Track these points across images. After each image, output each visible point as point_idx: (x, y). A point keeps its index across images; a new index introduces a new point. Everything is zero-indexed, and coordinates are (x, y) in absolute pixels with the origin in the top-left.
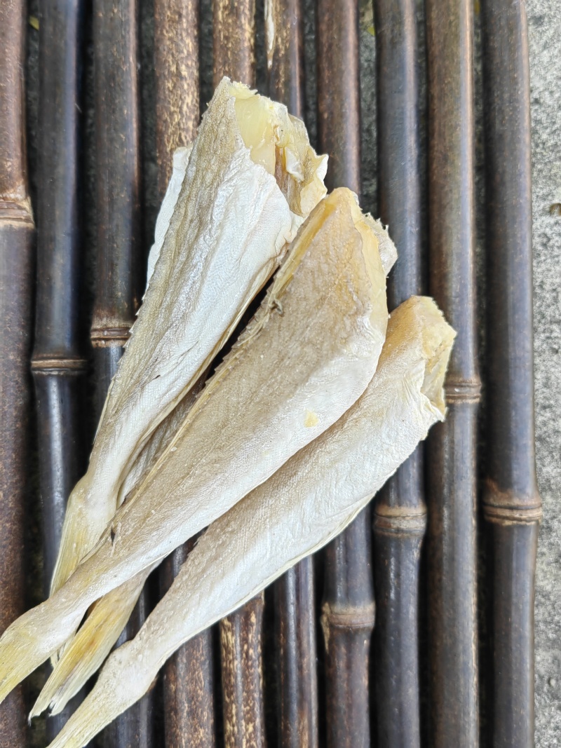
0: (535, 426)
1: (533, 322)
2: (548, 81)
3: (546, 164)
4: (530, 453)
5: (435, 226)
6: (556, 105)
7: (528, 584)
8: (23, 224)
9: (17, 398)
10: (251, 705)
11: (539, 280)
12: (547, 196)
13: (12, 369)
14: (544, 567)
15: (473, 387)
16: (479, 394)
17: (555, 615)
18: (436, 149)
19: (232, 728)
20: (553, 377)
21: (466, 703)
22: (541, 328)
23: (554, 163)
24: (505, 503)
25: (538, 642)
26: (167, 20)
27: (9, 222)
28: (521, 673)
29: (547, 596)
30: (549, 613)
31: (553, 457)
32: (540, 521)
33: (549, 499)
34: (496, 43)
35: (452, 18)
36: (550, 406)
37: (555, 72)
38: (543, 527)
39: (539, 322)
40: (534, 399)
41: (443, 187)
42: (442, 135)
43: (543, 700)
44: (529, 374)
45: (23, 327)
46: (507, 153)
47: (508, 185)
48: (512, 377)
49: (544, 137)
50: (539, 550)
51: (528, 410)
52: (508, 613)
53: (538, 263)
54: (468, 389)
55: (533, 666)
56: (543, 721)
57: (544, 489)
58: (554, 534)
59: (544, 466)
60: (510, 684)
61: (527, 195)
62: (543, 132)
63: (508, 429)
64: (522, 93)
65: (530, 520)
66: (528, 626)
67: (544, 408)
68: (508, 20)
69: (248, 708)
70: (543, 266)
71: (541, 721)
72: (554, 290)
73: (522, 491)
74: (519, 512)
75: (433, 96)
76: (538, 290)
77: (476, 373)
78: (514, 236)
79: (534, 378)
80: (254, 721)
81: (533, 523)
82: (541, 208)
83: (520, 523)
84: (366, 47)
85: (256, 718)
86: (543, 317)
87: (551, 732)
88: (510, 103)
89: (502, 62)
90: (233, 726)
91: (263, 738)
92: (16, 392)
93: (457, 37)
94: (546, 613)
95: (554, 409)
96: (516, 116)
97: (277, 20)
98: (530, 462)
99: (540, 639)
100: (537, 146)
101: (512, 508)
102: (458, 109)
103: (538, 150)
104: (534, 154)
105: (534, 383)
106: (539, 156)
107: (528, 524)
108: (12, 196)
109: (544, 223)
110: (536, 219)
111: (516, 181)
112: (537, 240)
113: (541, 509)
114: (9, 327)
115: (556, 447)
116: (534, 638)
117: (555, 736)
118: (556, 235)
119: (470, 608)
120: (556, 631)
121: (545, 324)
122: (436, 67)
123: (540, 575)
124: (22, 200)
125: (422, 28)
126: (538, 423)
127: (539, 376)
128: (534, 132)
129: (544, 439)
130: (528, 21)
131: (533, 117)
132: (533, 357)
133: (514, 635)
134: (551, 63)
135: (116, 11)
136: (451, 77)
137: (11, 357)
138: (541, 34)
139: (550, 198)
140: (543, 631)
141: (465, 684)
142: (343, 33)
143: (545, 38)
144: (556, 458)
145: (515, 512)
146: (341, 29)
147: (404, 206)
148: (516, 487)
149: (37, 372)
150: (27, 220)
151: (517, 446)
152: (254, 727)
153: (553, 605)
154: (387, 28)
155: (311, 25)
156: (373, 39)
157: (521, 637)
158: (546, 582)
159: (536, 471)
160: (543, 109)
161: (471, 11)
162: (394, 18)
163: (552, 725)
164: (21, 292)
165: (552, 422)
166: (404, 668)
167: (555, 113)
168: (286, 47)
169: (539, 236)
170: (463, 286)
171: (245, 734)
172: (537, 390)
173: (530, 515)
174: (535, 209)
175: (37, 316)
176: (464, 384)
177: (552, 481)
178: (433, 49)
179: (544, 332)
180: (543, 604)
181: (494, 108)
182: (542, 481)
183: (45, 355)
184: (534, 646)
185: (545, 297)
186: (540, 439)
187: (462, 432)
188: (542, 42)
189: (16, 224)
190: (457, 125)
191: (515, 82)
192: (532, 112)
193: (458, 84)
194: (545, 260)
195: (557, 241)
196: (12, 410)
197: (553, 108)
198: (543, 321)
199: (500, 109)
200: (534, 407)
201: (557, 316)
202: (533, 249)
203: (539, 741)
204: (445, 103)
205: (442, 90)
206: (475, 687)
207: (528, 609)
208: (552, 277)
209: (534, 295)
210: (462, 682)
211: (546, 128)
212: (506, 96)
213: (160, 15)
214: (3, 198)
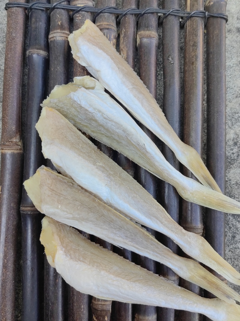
8: (19, 151)
9: (14, 221)
13: (12, 210)
18: (186, 130)
26: (78, 72)
27: (13, 151)
34: (212, 87)
35: (194, 77)
42: (189, 125)
44: (223, 224)
45: (17, 192)
46: (215, 133)
47: (216, 145)
48: (216, 225)
61: (224, 150)
64: (222, 108)
68: (217, 78)
75: (185, 108)
77: (201, 223)
88: (217, 112)
89: (214, 95)
92: (13, 219)
93: (196, 85)
96: (220, 118)
102: (195, 115)
108: (15, 140)
114: (11, 193)
124: (18, 142)
135: (58, 68)
136: (193, 102)
137: (12, 205)
146: (149, 79)
149: (22, 212)
154: (168, 79)
162: (171, 76)
176: (195, 228)
178: (186, 89)
181: (211, 114)
183: (25, 205)
189: (16, 152)
190: (195, 121)
191: (219, 104)
193: (196, 105)
196: (12, 226)
199: (213, 114)
204: (190, 112)
205: (189, 106)
212: (216, 109)
213: (76, 70)
214: (11, 142)
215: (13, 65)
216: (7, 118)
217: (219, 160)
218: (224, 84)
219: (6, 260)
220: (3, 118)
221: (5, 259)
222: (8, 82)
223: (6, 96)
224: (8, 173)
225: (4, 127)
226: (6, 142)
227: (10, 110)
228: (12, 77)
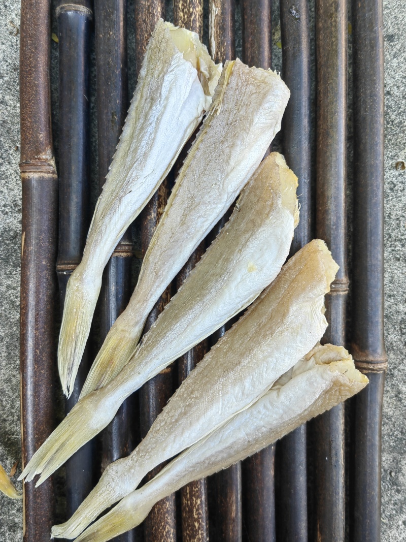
0: (383, 308)
1: (383, 241)
2: (396, 79)
3: (394, 135)
4: (380, 327)
5: (320, 179)
6: (401, 95)
7: (378, 411)
8: (51, 175)
9: (48, 289)
10: (199, 487)
11: (388, 212)
12: (394, 156)
13: (44, 271)
14: (388, 399)
15: (344, 284)
16: (348, 289)
17: (395, 431)
18: (321, 127)
19: (186, 502)
20: (396, 277)
21: (337, 487)
22: (389, 244)
23: (399, 134)
24: (364, 359)
25: (384, 448)
26: (145, 39)
27: (42, 174)
28: (372, 468)
29: (389, 418)
30: (391, 430)
31: (395, 328)
32: (386, 370)
33: (392, 356)
34: (362, 56)
35: (333, 40)
36: (394, 296)
37: (401, 73)
38: (388, 374)
39: (388, 240)
40: (383, 291)
41: (326, 153)
42: (325, 118)
43: (386, 486)
44: (380, 275)
45: (51, 243)
46: (368, 130)
47: (369, 151)
48: (369, 278)
49: (393, 117)
50: (385, 389)
51: (379, 299)
52: (364, 430)
53: (387, 201)
54: (340, 285)
55: (380, 464)
56: (387, 499)
57: (389, 349)
58: (395, 379)
59: (389, 334)
60: (365, 475)
61: (381, 158)
62: (392, 114)
63: (366, 311)
64: (379, 90)
65: (379, 370)
66: (377, 438)
67: (390, 296)
68: (370, 40)
69: (197, 489)
70: (391, 203)
71: (385, 499)
72: (398, 219)
73: (375, 351)
74: (373, 365)
75: (320, 91)
76: (387, 219)
77: (346, 275)
78: (372, 185)
79: (383, 277)
80: (201, 498)
81: (382, 372)
82: (390, 164)
83: (373, 372)
84: (276, 56)
85: (202, 496)
86: (390, 237)
87: (391, 506)
88: (371, 96)
89: (366, 69)
90: (188, 501)
91: (206, 508)
92: (47, 285)
93: (336, 52)
94: (389, 430)
95: (396, 297)
96: (375, 105)
97: (217, 40)
98: (380, 333)
99: (385, 446)
100: (388, 123)
101: (368, 362)
102: (336, 101)
103: (388, 126)
104: (386, 129)
105: (383, 281)
106: (389, 130)
107: (378, 372)
108: (44, 157)
109: (391, 175)
110: (387, 172)
111: (374, 149)
112: (387, 186)
113: (387, 363)
114: (42, 243)
115: (397, 322)
116: (381, 446)
117: (395, 509)
118: (400, 183)
119: (340, 427)
120: (395, 441)
121: (391, 241)
122: (322, 72)
123: (386, 405)
124: (50, 160)
125: (313, 43)
126: (386, 306)
127: (386, 275)
128: (386, 114)
129: (390, 317)
130: (384, 38)
131: (385, 103)
132: (383, 263)
133: (368, 444)
134: (399, 67)
135: (111, 33)
136: (332, 80)
137: (44, 263)
138: (393, 47)
139: (396, 158)
140: (387, 441)
141: (337, 475)
142: (261, 50)
143: (395, 50)
144: (397, 329)
145: (370, 365)
146: (260, 47)
147: (300, 165)
148: (370, 349)
149: (60, 273)
150: (53, 173)
151: (372, 322)
152: (201, 501)
153: (394, 424)
154: (290, 46)
155: (239, 40)
156: (281, 50)
157: (373, 445)
158: (390, 409)
159: (384, 338)
160: (393, 98)
161: (346, 34)
162: (295, 39)
163: (392, 502)
164: (49, 220)
165: (395, 306)
166: (298, 465)
167: (401, 101)
168: (223, 58)
169: (388, 183)
170: (338, 218)
171: (195, 506)
172: (386, 285)
173: (380, 367)
174: (386, 166)
175: (60, 236)
176: (338, 282)
177: (394, 345)
178: (320, 60)
179: (390, 247)
180: (387, 424)
181: (360, 100)
182: (387, 344)
183: (66, 262)
184: (381, 451)
185: (392, 223)
186: (387, 317)
187: (336, 313)
188: (393, 52)
189: (46, 176)
190: (336, 112)
191: (374, 82)
192: (385, 100)
193: (337, 84)
194: (392, 199)
195: (400, 187)
196: (45, 297)
197: (400, 97)
198: (390, 240)
199: (364, 100)
200: (383, 296)
201: (400, 236)
202: (384, 192)
203: (384, 512)
204: (328, 97)
205: (326, 88)
206: (343, 476)
207: (377, 427)
208: (397, 210)
209: (384, 222)
210: (334, 473)
211: (395, 111)
212: (368, 92)
213: (140, 36)
214: (38, 159)
215: (36, 32)
216: (30, 120)
217: (374, 175)
218: (380, 50)
219: (38, 351)
220: (23, 120)
221: (38, 349)
222: (29, 59)
223: (26, 84)
224: (36, 211)
225: (26, 135)
226: (31, 159)
227: (33, 106)
228: (34, 52)
